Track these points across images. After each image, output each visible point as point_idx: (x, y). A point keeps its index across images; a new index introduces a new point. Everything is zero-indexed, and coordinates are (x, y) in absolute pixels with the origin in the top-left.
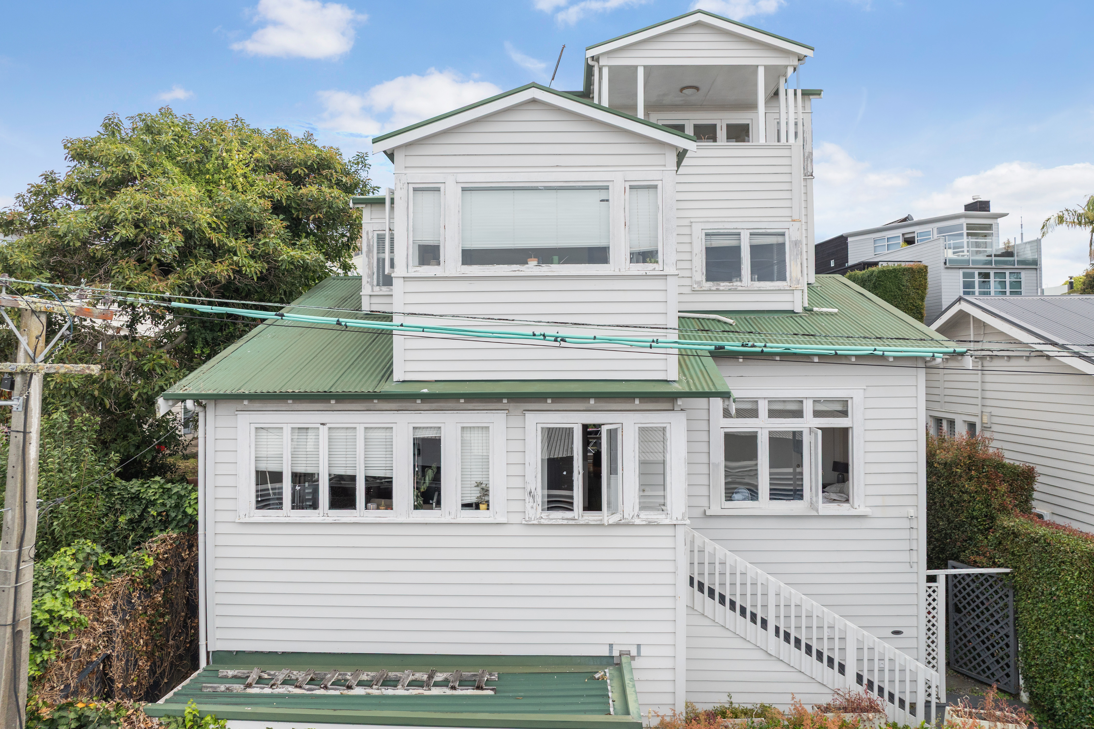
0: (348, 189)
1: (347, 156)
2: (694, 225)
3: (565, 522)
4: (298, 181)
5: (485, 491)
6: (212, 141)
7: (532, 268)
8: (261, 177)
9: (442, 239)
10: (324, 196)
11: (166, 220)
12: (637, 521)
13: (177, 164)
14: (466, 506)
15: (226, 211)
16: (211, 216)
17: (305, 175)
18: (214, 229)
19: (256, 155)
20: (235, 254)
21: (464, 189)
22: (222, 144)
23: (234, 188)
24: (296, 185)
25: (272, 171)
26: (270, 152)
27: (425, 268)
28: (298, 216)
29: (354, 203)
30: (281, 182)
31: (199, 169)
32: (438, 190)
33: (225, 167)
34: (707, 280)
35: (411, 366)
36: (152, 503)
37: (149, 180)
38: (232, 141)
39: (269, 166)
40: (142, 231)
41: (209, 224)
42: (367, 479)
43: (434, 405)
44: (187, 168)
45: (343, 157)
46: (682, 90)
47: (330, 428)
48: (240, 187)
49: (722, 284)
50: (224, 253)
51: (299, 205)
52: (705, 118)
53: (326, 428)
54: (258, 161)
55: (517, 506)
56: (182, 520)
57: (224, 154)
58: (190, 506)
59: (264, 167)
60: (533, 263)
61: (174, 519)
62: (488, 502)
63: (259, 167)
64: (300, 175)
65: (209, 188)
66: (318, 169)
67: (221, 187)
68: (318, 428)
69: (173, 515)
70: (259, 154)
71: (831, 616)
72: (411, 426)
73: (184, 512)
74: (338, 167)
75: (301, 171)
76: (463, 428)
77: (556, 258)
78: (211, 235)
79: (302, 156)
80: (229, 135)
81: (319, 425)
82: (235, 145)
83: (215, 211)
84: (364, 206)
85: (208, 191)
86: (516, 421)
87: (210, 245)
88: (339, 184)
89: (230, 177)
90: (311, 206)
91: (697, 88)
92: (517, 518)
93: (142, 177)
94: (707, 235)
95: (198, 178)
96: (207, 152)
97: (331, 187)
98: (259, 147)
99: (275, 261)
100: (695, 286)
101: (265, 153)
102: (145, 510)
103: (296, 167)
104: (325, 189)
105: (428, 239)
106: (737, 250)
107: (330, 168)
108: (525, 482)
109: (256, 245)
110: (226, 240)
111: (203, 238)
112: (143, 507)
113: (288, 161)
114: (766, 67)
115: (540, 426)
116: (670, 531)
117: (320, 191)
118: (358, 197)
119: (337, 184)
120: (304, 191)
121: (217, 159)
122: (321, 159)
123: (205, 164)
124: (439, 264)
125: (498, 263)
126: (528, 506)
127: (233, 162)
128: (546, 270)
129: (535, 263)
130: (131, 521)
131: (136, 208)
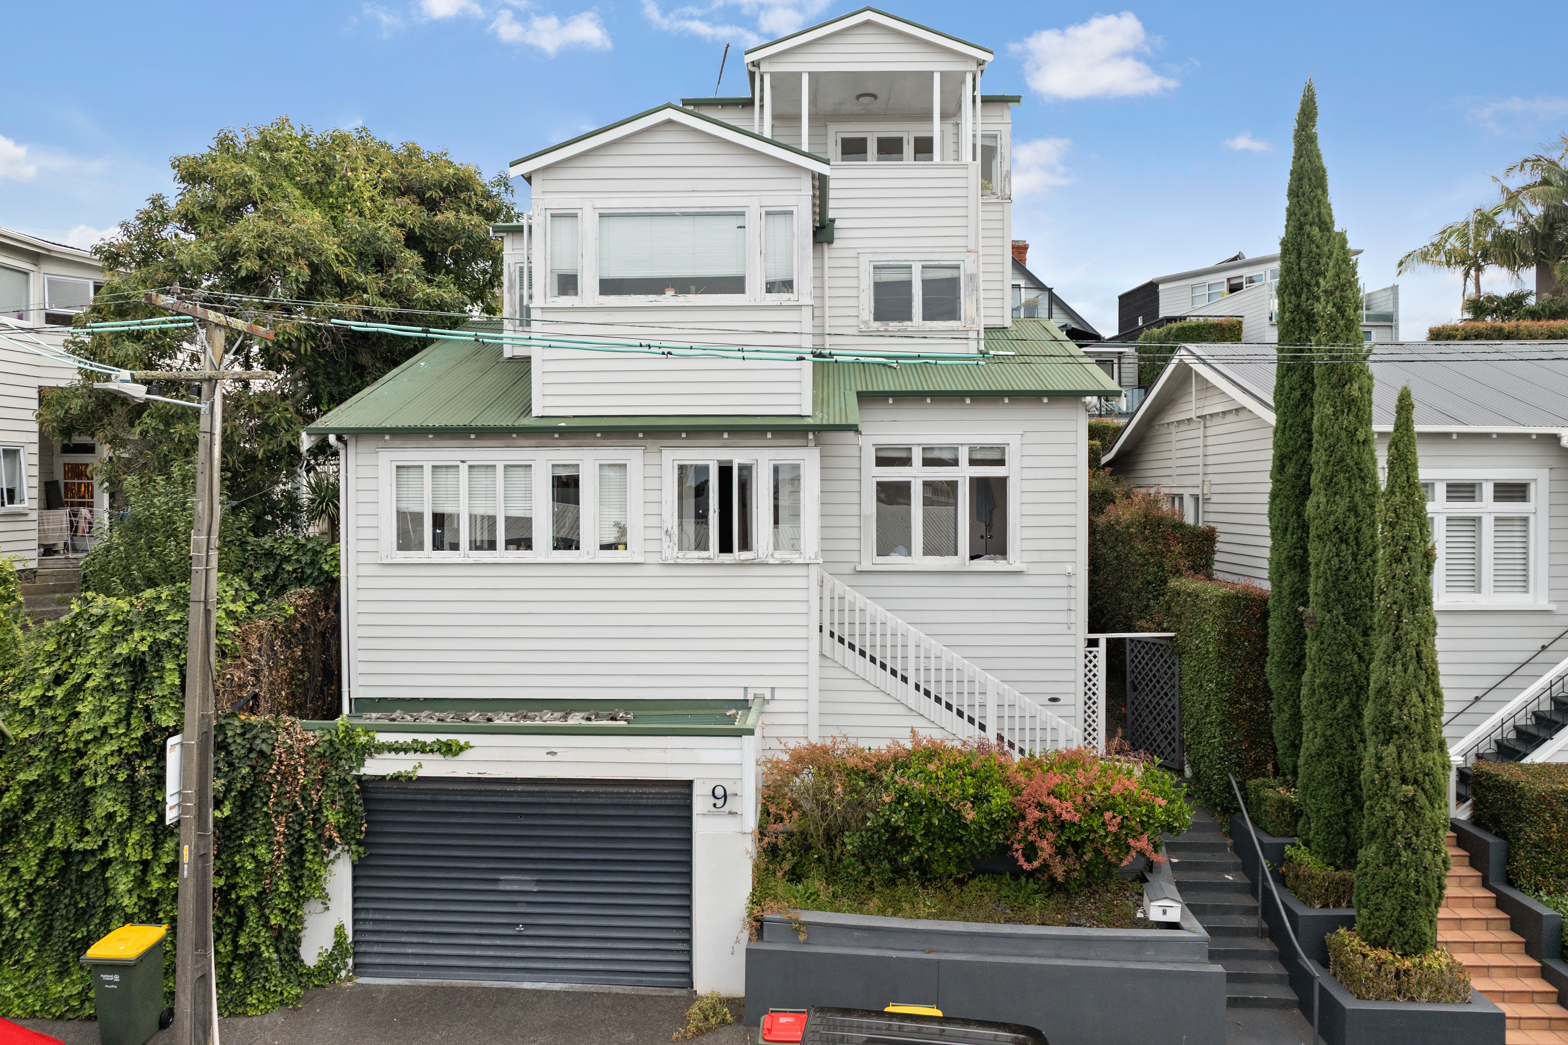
0: (490, 216)
1: (487, 177)
2: (861, 256)
3: (700, 562)
4: (432, 206)
5: (623, 530)
6: (335, 158)
7: (669, 298)
8: (391, 200)
9: (579, 268)
10: (463, 224)
11: (291, 251)
12: (771, 561)
13: (296, 185)
14: (603, 547)
15: (354, 242)
16: (339, 246)
17: (440, 198)
18: (341, 262)
19: (384, 175)
20: (365, 291)
21: (601, 216)
22: (347, 161)
23: (361, 214)
24: (431, 210)
25: (403, 194)
26: (400, 170)
27: (564, 298)
28: (433, 248)
29: (494, 232)
30: (414, 207)
31: (321, 192)
32: (575, 216)
33: (351, 189)
34: (876, 319)
35: (549, 401)
36: (287, 559)
37: (270, 204)
38: (357, 158)
39: (399, 188)
40: (266, 263)
41: (337, 255)
42: (507, 519)
43: (573, 442)
44: (307, 190)
45: (484, 176)
46: (859, 97)
47: (470, 467)
48: (367, 212)
49: (891, 324)
50: (353, 290)
51: (433, 235)
52: (890, 130)
53: (466, 466)
54: (386, 181)
55: (653, 546)
56: (318, 577)
57: (349, 174)
58: (326, 562)
59: (393, 189)
60: (670, 293)
61: (309, 576)
62: (626, 544)
63: (389, 189)
64: (434, 200)
65: (334, 214)
66: (455, 191)
67: (346, 213)
68: (458, 466)
69: (309, 572)
70: (388, 174)
71: (972, 669)
72: (550, 463)
73: (320, 569)
74: (479, 189)
75: (436, 194)
76: (601, 465)
77: (693, 288)
78: (338, 268)
79: (437, 176)
80: (352, 150)
81: (459, 463)
82: (361, 163)
83: (342, 242)
84: (504, 234)
85: (332, 217)
86: (652, 458)
87: (338, 281)
88: (479, 209)
89: (356, 201)
90: (449, 235)
91: (875, 96)
92: (654, 558)
93: (262, 201)
94: (875, 268)
95: (321, 203)
96: (329, 171)
97: (470, 213)
98: (388, 164)
99: (408, 300)
100: (862, 326)
101: (394, 171)
102: (279, 566)
103: (430, 189)
104: (463, 215)
105: (566, 268)
106: (908, 284)
107: (468, 190)
108: (662, 521)
109: (388, 281)
110: (355, 275)
111: (330, 272)
112: (277, 563)
113: (421, 181)
114: (942, 73)
115: (676, 463)
116: (802, 571)
117: (458, 218)
118: (501, 224)
119: (477, 210)
120: (439, 217)
121: (341, 179)
122: (458, 179)
123: (327, 186)
124: (576, 294)
125: (635, 294)
126: (665, 545)
127: (359, 183)
128: (683, 300)
129: (672, 293)
130: (265, 578)
131: (260, 237)
